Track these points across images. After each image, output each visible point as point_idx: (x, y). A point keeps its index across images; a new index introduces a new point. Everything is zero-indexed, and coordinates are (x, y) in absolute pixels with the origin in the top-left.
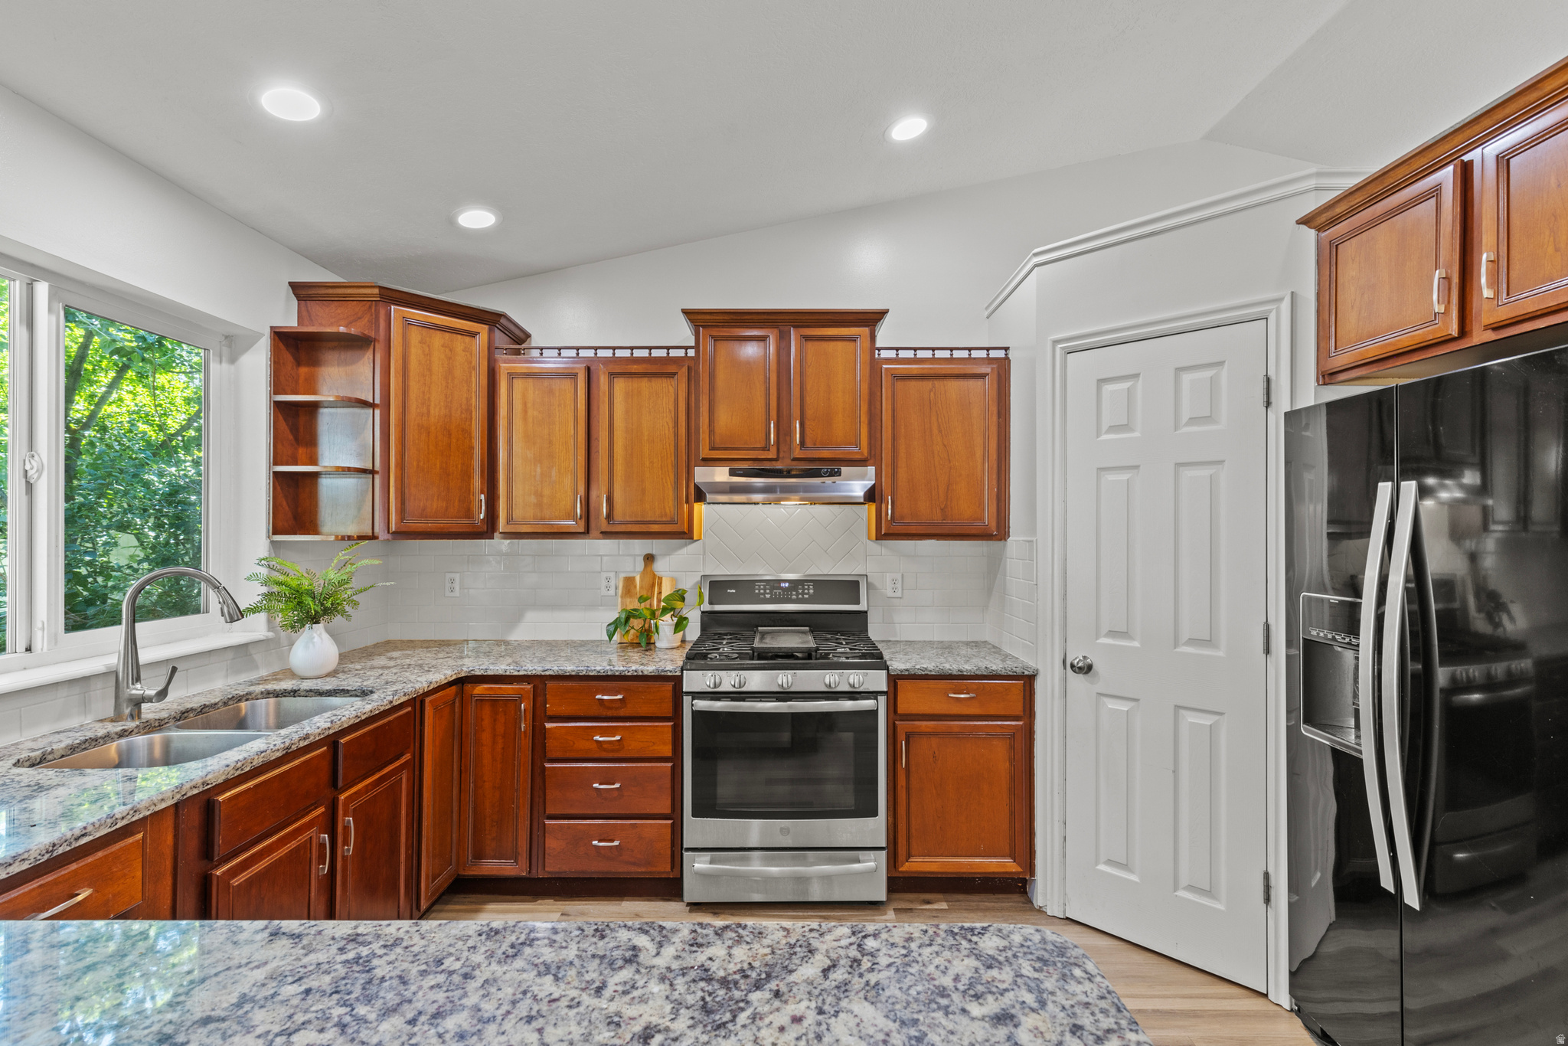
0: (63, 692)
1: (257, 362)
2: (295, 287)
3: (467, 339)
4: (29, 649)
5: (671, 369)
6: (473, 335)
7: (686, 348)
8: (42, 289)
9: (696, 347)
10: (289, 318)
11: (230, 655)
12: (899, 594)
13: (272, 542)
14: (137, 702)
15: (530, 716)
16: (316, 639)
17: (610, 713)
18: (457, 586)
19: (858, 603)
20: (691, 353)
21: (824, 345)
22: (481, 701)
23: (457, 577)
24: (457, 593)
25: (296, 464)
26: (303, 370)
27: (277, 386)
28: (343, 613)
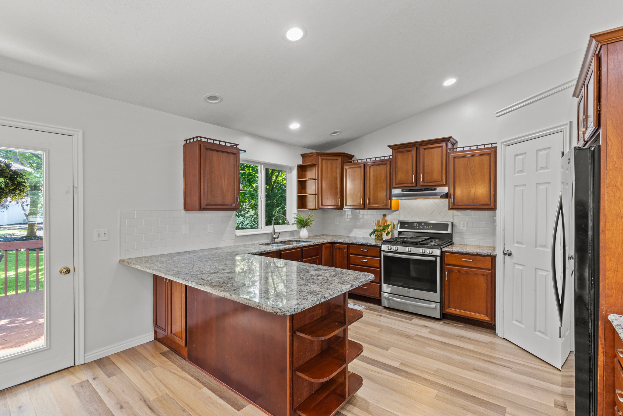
0: (265, 235)
1: (295, 173)
2: (302, 155)
3: (336, 161)
4: (261, 228)
5: (385, 162)
6: (337, 159)
7: (390, 156)
8: (262, 166)
9: (392, 155)
10: (301, 163)
11: (290, 233)
12: (465, 228)
13: (298, 210)
14: (275, 238)
15: (347, 253)
16: (304, 231)
17: (364, 254)
18: (338, 222)
19: (448, 231)
20: (391, 157)
21: (430, 150)
22: (337, 248)
23: (338, 219)
24: (338, 224)
25: (302, 194)
26: (303, 173)
27: (298, 177)
28: (309, 225)
